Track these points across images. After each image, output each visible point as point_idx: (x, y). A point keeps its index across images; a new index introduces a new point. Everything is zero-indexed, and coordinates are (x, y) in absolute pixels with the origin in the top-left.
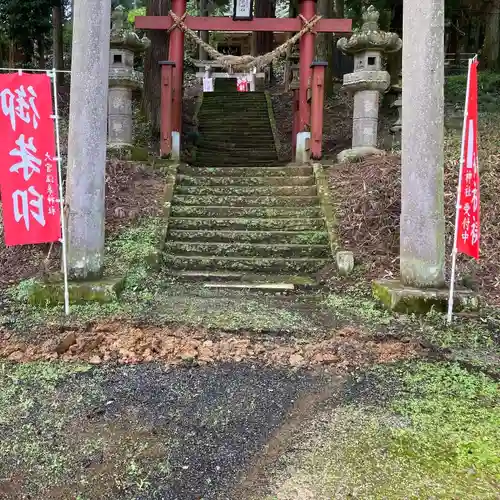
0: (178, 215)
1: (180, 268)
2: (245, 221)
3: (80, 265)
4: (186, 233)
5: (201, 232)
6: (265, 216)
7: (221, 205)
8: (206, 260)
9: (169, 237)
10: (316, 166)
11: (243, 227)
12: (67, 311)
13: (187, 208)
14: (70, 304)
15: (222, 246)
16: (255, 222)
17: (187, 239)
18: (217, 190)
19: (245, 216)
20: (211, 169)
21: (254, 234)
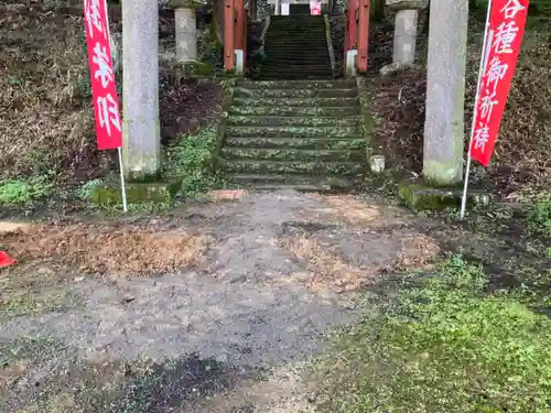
0: (234, 124)
1: (234, 171)
2: (293, 130)
3: (137, 168)
4: (240, 140)
5: (254, 140)
6: (311, 125)
7: (273, 114)
8: (256, 165)
9: (224, 144)
10: (359, 80)
11: (291, 135)
12: (125, 210)
13: (242, 118)
14: (128, 203)
15: (271, 152)
16: (302, 130)
17: (241, 146)
18: (270, 101)
19: (294, 125)
20: (265, 83)
21: (300, 142)
